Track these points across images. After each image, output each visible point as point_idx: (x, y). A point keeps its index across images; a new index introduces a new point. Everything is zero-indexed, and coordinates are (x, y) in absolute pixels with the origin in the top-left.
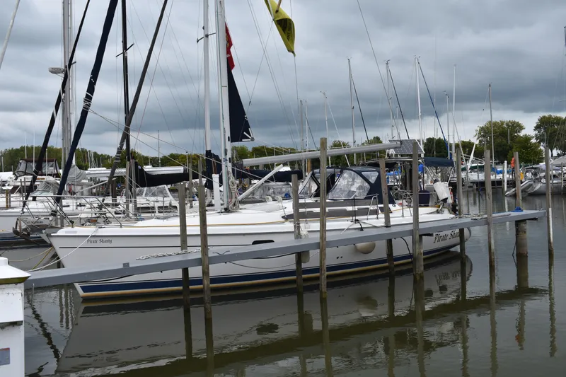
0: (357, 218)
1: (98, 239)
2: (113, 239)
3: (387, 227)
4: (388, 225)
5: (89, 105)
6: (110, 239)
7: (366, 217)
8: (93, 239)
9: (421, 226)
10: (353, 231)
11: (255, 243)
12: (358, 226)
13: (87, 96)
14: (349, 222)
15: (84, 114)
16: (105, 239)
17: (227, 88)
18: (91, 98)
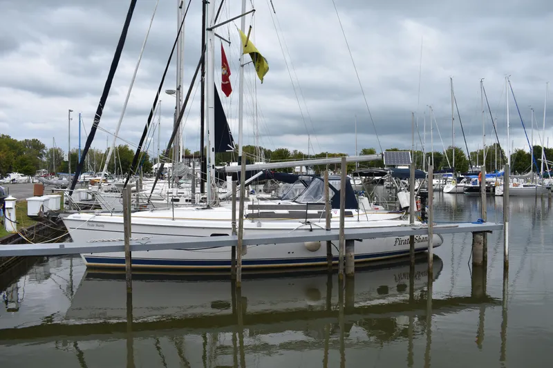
0: (308, 220)
1: (95, 224)
2: (105, 225)
3: (327, 230)
4: (328, 229)
5: (97, 123)
6: (103, 224)
7: (318, 219)
8: (91, 223)
9: (346, 232)
10: (304, 231)
11: (213, 235)
12: (308, 227)
13: (96, 116)
14: (301, 224)
15: (94, 130)
16: (99, 224)
17: (213, 109)
18: (99, 118)
